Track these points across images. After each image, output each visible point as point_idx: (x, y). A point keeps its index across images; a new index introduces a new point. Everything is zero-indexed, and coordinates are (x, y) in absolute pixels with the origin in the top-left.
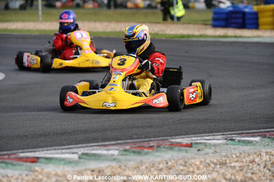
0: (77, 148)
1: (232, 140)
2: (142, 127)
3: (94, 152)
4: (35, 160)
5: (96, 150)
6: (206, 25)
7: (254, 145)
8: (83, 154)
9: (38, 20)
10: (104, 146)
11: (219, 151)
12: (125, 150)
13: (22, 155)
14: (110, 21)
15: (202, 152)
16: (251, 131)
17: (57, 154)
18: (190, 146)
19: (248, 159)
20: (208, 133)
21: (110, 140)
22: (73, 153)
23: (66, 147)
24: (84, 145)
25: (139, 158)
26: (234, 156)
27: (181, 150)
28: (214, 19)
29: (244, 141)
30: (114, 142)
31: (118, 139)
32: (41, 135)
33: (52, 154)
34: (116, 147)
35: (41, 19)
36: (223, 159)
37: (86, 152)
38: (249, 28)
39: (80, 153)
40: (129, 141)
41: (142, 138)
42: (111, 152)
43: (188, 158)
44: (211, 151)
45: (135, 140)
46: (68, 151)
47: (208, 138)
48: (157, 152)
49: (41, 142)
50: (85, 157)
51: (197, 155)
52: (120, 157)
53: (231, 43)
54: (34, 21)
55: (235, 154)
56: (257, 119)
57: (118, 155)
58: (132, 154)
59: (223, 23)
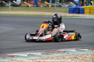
0: (27, 52)
1: (78, 50)
2: (48, 46)
3: (32, 54)
4: (13, 56)
5: (33, 53)
6: (66, 12)
7: (86, 52)
8: (29, 54)
9: (9, 11)
10: (36, 52)
11: (74, 54)
12: (43, 53)
13: (8, 55)
14: (33, 11)
15: (69, 54)
16: (84, 47)
17: (20, 54)
18: (65, 52)
19: (84, 56)
20: (70, 48)
21: (37, 50)
22: (26, 54)
23: (23, 52)
24: (29, 52)
25: (48, 56)
26: (79, 55)
27: (61, 53)
28: (69, 11)
29: (82, 51)
30: (39, 51)
31: (40, 50)
32: (14, 48)
33: (18, 54)
34: (40, 52)
35: (10, 10)
36: (76, 56)
37: (30, 54)
38: (81, 14)
39: (28, 54)
40: (44, 50)
41: (48, 49)
42: (38, 54)
43: (64, 56)
44: (72, 54)
45: (46, 50)
46: (24, 53)
47: (70, 49)
48: (54, 54)
49: (14, 50)
50: (30, 55)
51: (67, 55)
52: (41, 56)
53: (75, 19)
54: (8, 11)
55: (80, 55)
56: (86, 43)
57: (41, 55)
58: (45, 55)
59: (72, 12)
